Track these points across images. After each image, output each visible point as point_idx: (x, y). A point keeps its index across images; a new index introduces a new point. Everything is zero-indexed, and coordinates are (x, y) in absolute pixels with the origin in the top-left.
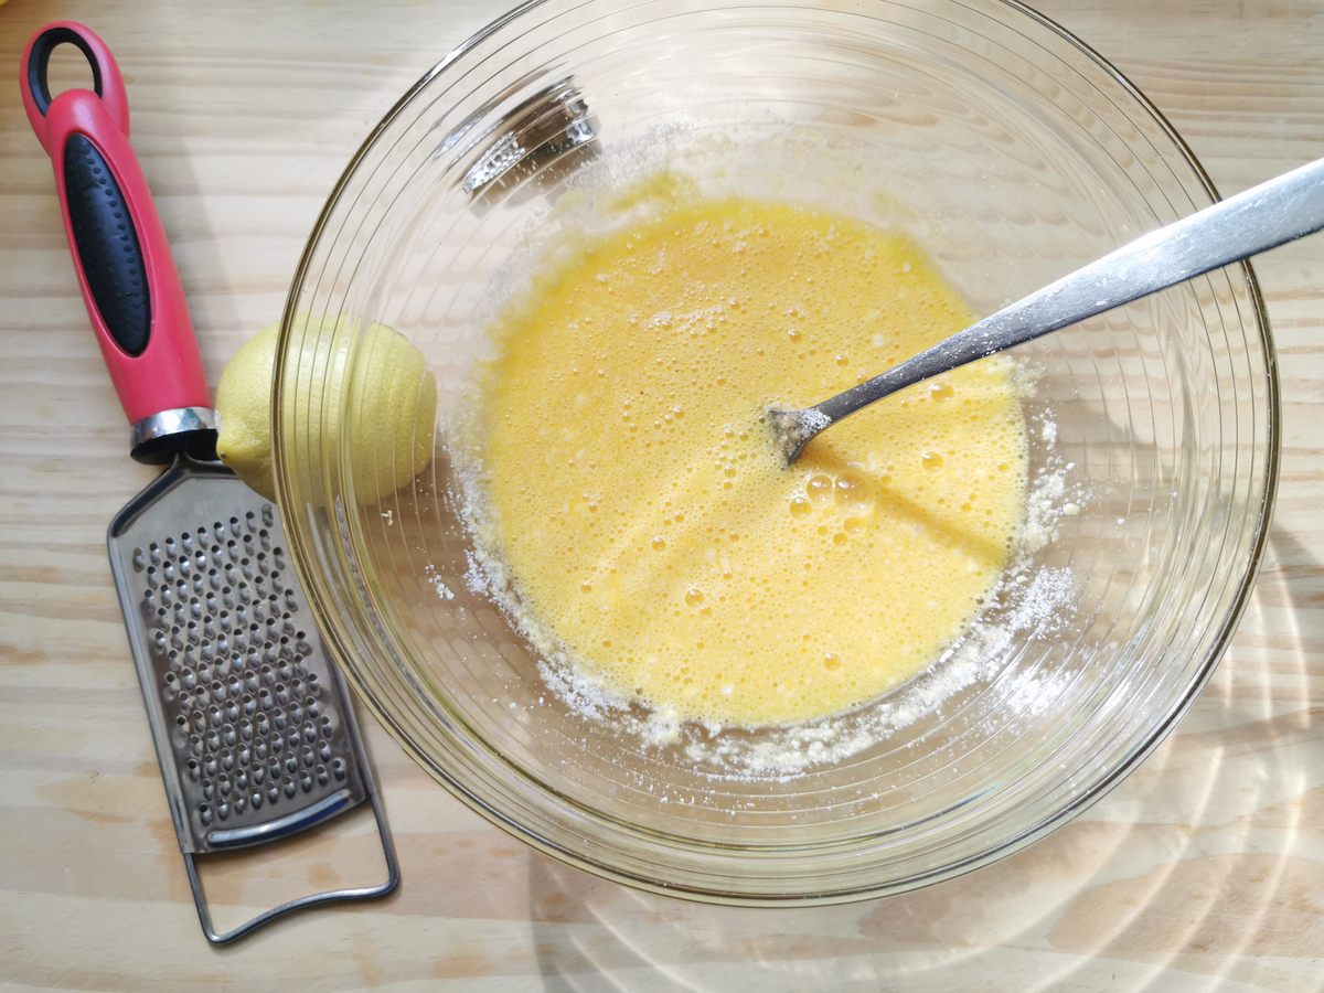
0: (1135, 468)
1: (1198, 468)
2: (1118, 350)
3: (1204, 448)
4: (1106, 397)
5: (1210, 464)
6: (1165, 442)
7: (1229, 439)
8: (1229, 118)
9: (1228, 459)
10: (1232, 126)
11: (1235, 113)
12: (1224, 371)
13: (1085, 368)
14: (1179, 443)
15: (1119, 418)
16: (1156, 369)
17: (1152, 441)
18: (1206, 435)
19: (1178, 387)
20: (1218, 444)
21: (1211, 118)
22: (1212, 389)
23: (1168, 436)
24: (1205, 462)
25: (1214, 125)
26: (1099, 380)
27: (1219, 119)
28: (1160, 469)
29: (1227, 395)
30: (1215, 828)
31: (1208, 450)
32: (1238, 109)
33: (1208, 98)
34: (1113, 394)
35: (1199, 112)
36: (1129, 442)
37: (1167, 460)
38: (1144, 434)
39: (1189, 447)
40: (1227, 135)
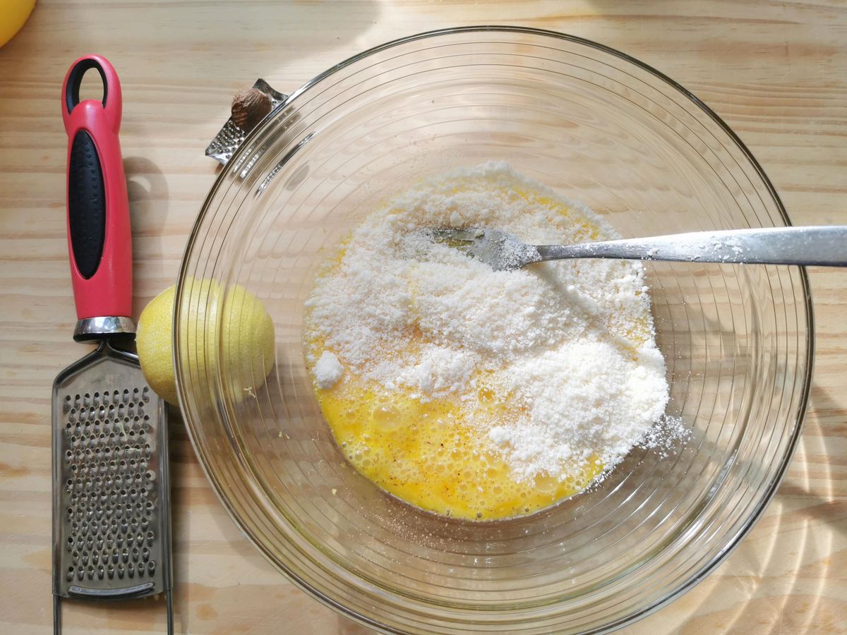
0: (722, 347)
1: (762, 347)
2: (709, 272)
3: (766, 335)
4: (702, 302)
5: (770, 345)
6: (741, 330)
7: (781, 329)
8: (780, 121)
9: (782, 341)
10: (782, 126)
11: (783, 118)
12: (775, 285)
13: (688, 282)
14: (749, 331)
15: (711, 314)
16: (732, 284)
17: (732, 329)
18: (767, 327)
19: (747, 295)
20: (774, 332)
21: (768, 121)
22: (769, 295)
23: (743, 328)
24: (767, 344)
25: (770, 126)
26: (697, 290)
27: (773, 121)
28: (738, 349)
29: (778, 300)
30: (774, 578)
31: (768, 335)
32: (785, 115)
33: (766, 108)
34: (707, 299)
35: (761, 117)
36: (718, 330)
37: (743, 342)
38: (727, 326)
39: (756, 332)
40: (779, 132)
